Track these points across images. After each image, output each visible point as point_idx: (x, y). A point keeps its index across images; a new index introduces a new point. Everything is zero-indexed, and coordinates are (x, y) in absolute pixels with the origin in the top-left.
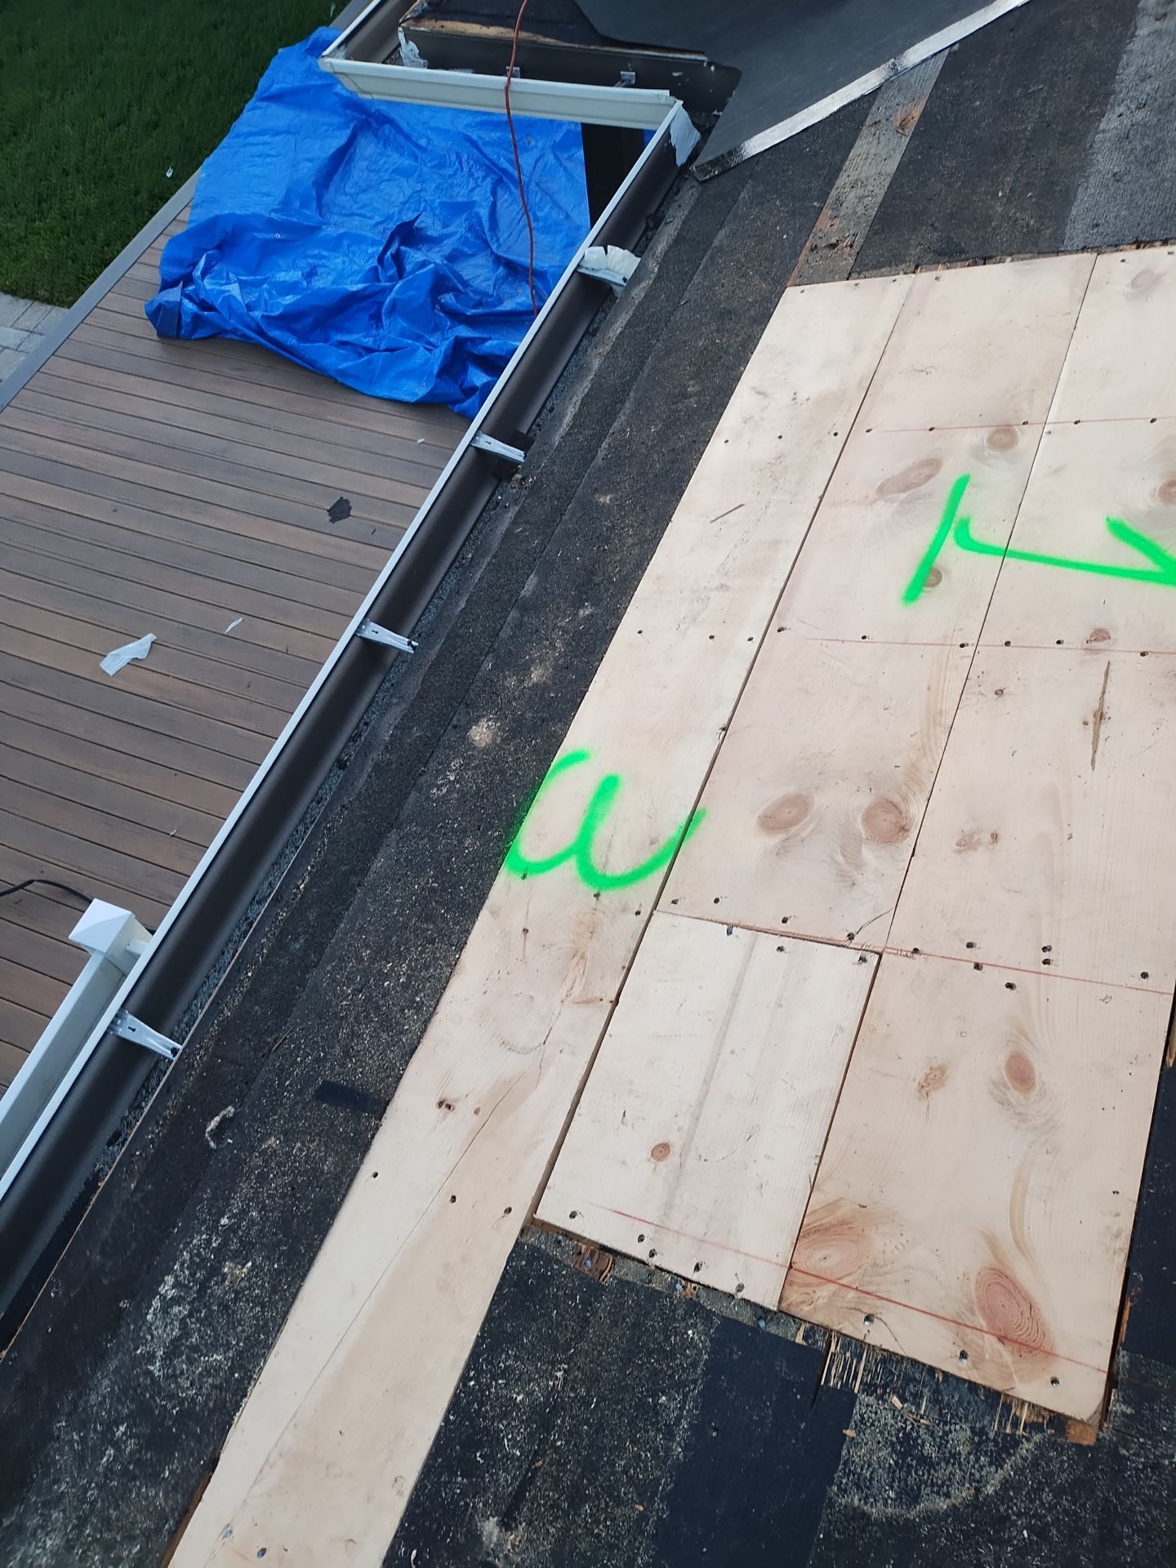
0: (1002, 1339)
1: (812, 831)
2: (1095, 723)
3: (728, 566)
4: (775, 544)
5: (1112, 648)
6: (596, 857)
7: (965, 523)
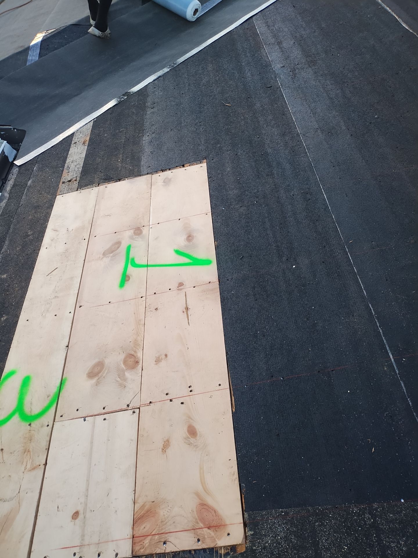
0: (209, 528)
1: (107, 373)
2: (186, 311)
3: (56, 289)
4: (72, 278)
5: (185, 288)
6: (27, 410)
7: (133, 259)
